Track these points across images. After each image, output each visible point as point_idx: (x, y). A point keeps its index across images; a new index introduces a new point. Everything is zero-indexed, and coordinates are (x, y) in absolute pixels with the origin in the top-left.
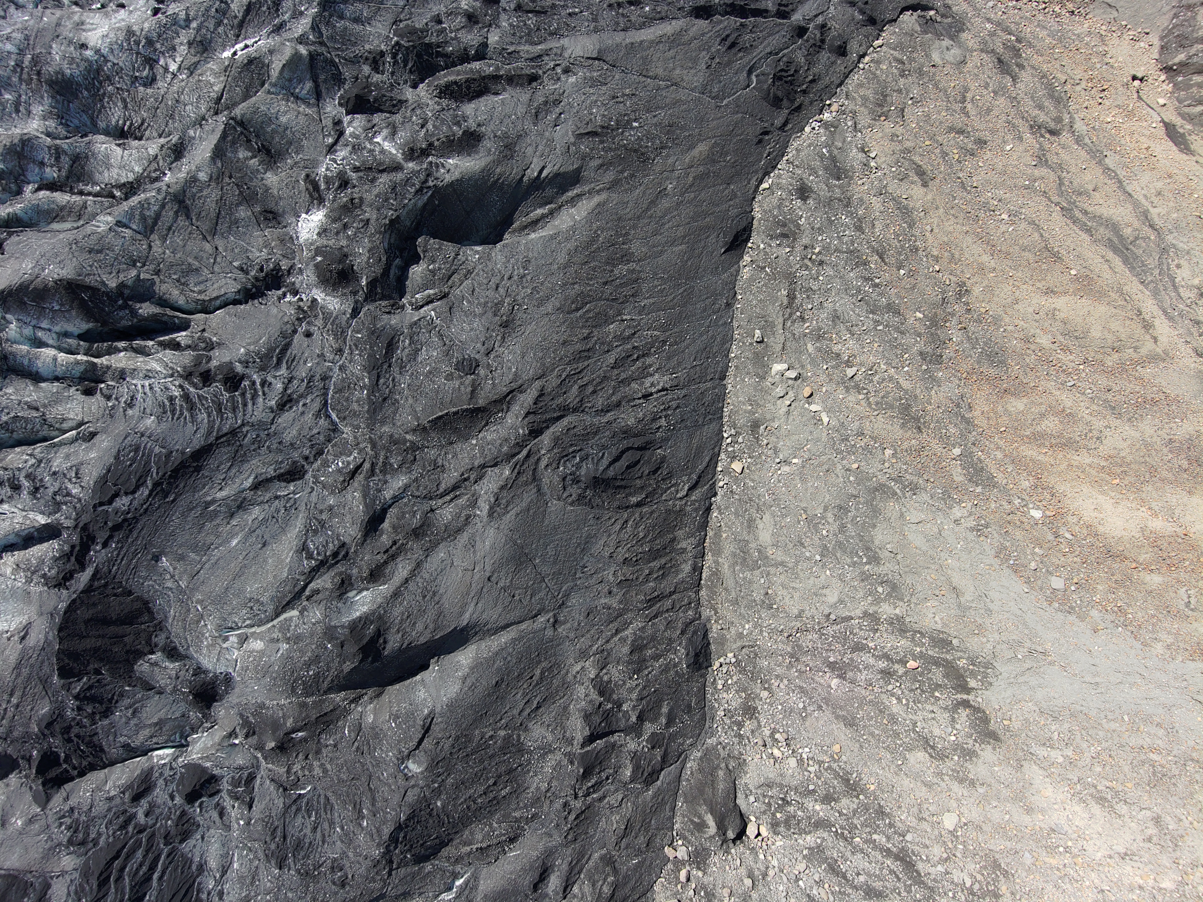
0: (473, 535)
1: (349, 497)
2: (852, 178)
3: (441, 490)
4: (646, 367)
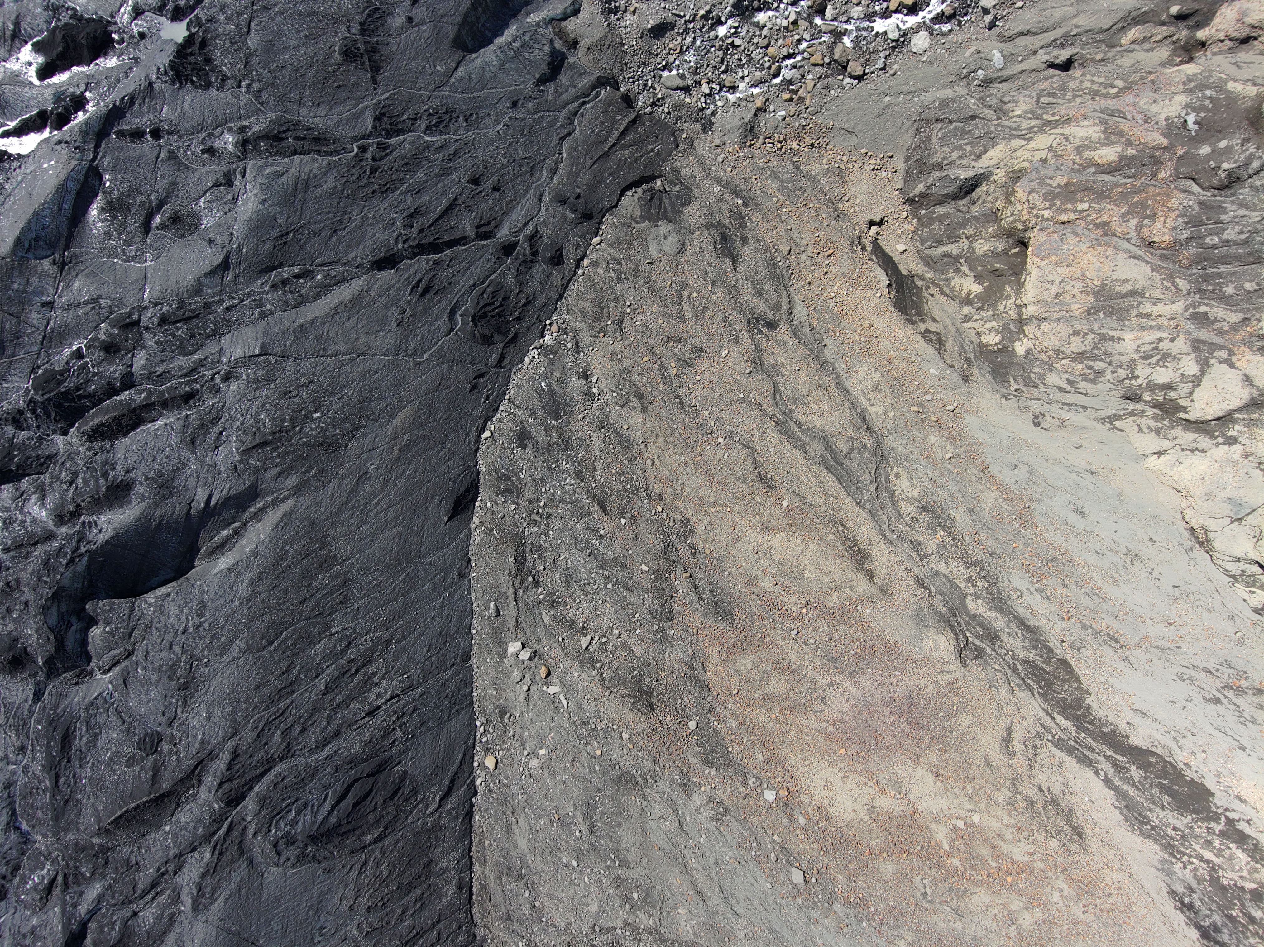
0: (181, 935)
1: (51, 914)
2: (571, 413)
3: (139, 892)
4: (369, 678)
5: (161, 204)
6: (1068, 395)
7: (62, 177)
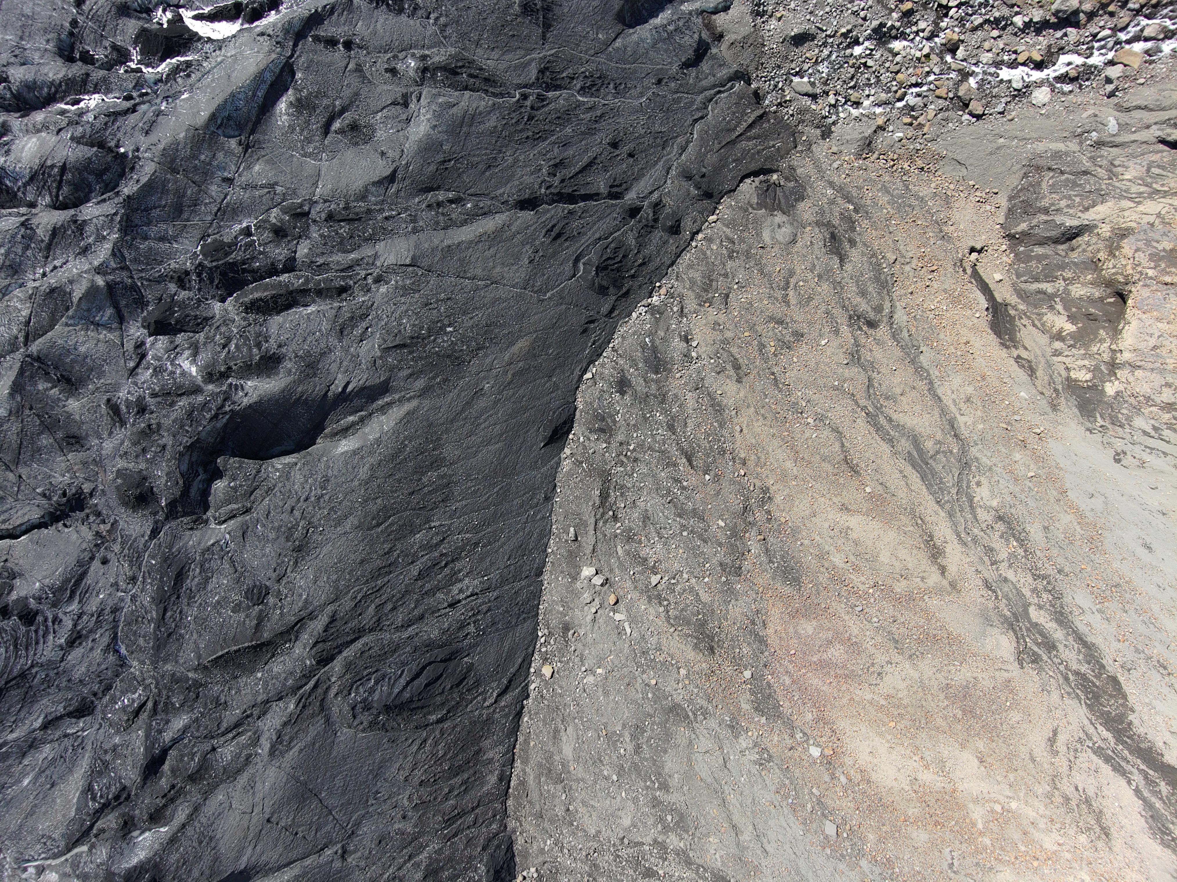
0: (254, 775)
1: (134, 736)
2: (670, 371)
3: (223, 729)
4: (455, 573)
5: (343, 110)
6: (1151, 440)
7: (262, 67)
